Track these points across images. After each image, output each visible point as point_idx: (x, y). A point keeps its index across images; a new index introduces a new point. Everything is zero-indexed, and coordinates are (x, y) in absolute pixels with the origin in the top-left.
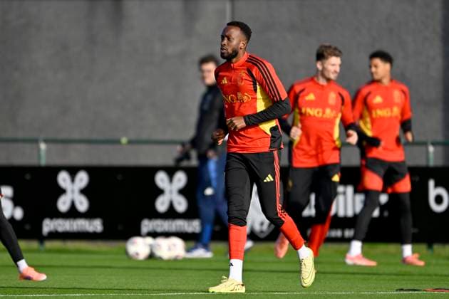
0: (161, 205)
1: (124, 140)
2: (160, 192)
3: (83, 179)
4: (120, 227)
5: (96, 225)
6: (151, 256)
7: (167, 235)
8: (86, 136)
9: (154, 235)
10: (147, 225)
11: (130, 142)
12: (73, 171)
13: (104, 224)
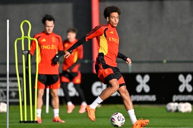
0: (181, 89)
1: (165, 61)
2: (181, 83)
3: (147, 78)
4: (164, 99)
5: (153, 98)
6: (177, 111)
7: (184, 102)
8: (148, 59)
9: (178, 102)
10: (175, 98)
11: (168, 62)
12: (143, 75)
13: (157, 97)
